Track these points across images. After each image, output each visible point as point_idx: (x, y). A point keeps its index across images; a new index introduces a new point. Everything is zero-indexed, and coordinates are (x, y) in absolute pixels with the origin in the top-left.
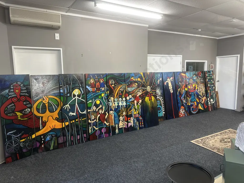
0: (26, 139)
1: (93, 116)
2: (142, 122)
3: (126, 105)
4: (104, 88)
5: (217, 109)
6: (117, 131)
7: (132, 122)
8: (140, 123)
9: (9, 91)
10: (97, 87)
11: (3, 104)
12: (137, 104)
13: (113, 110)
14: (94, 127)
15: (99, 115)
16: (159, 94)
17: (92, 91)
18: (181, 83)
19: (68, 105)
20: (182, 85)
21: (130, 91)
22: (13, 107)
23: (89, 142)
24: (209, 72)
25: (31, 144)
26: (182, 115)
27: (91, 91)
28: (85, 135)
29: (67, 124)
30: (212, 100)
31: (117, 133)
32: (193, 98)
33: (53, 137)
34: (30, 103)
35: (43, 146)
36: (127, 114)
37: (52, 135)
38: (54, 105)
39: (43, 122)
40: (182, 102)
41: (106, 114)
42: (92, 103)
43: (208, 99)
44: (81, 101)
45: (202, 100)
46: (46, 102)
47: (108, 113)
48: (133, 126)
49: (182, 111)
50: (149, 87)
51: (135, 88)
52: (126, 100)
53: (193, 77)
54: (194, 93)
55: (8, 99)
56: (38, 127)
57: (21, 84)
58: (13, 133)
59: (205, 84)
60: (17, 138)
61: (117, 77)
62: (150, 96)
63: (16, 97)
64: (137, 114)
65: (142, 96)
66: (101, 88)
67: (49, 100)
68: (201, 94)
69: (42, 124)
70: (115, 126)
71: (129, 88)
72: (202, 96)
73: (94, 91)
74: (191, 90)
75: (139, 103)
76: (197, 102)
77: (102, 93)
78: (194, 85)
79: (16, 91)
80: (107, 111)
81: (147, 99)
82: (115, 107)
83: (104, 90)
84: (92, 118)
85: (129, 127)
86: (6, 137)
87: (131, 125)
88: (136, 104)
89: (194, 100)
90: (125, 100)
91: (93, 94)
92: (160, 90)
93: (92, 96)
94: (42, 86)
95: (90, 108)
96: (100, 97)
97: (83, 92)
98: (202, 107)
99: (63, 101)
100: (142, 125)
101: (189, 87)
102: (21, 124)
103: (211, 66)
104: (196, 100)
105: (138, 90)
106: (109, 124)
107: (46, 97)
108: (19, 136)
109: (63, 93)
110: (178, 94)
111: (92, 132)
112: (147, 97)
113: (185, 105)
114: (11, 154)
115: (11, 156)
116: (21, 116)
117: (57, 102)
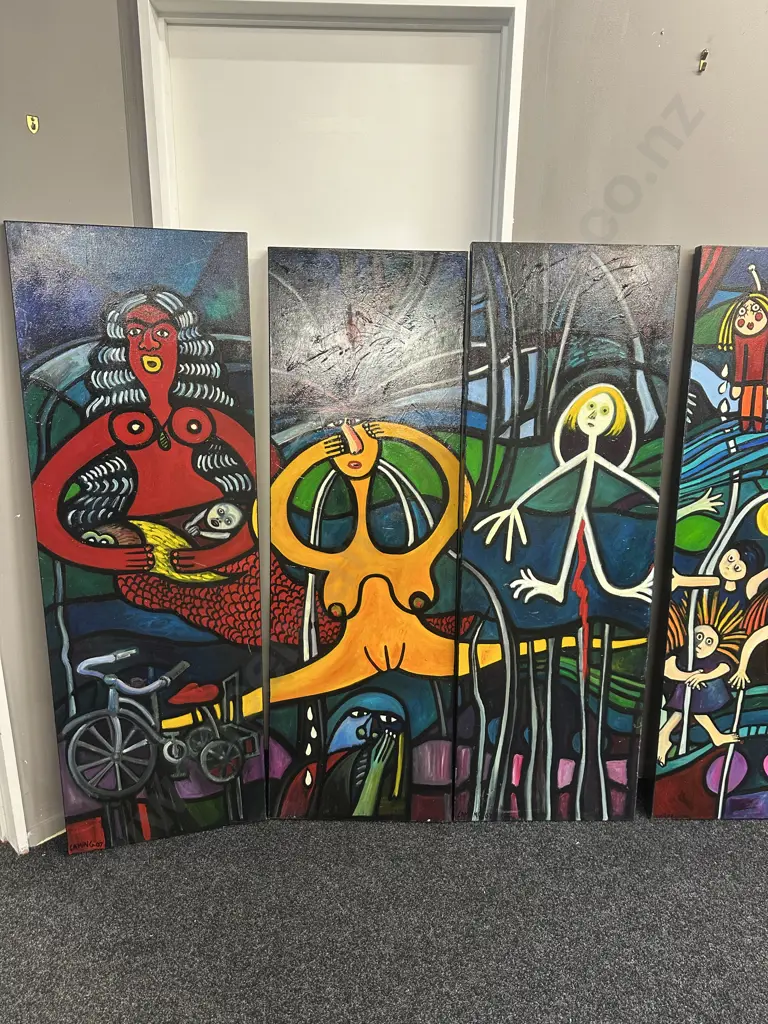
0: (200, 718)
1: (708, 632)
9: (94, 363)
11: (51, 453)
14: (704, 721)
15: (764, 635)
17: (737, 415)
19: (513, 513)
22: (121, 485)
23: (641, 828)
25: (233, 752)
27: (724, 409)
28: (618, 770)
29: (489, 654)
33: (381, 734)
34: (244, 468)
35: (308, 781)
37: (375, 714)
38: (411, 497)
39: (329, 612)
42: (718, 517)
44: (625, 492)
46: (358, 465)
55: (85, 422)
56: (290, 640)
57: (181, 312)
58: (117, 662)
60: (144, 699)
63: (142, 407)
67: (379, 456)
69: (316, 625)
73: (758, 413)
79: (146, 359)
84: (696, 644)
86: (71, 689)
91: (740, 440)
93: (727, 456)
94: (341, 339)
95: (692, 562)
97: (651, 417)
99: (476, 476)
102: (169, 611)
107: (358, 428)
108: (158, 691)
109: (486, 410)
111: (677, 756)
114: (99, 800)
115: (100, 813)
116: (172, 555)
117: (438, 483)
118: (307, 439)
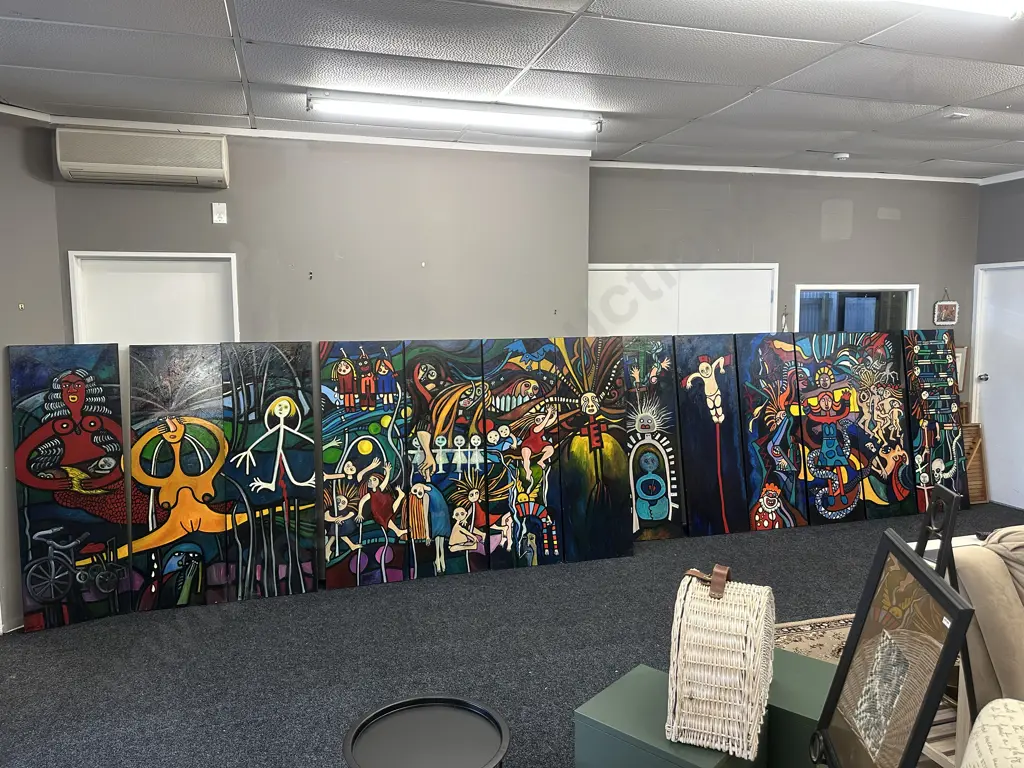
0: (95, 560)
1: (343, 499)
2: (555, 538)
3: (484, 466)
4: (390, 395)
5: (966, 506)
6: (440, 562)
7: (507, 531)
8: (546, 542)
9: (47, 400)
10: (363, 392)
11: (25, 438)
12: (534, 462)
13: (429, 480)
14: (346, 539)
15: (368, 497)
16: (656, 425)
17: (343, 406)
18: (769, 381)
19: (249, 453)
20: (776, 392)
21: (503, 409)
22: (57, 451)
23: (322, 593)
24: (930, 334)
25: (113, 577)
26: (766, 523)
27: (337, 404)
28: (307, 567)
29: (242, 518)
30: (938, 464)
31: (439, 569)
32: (834, 449)
33: (190, 562)
34: (116, 440)
35: (153, 590)
36: (487, 499)
37: (187, 554)
38: (201, 450)
39: (162, 507)
40: (771, 463)
41: (397, 495)
42: (341, 448)
43: (919, 459)
45: (884, 462)
46: (175, 437)
47: (407, 490)
48: (509, 548)
49: (768, 506)
50: (589, 395)
51: (527, 399)
52: (485, 444)
53: (833, 358)
54: (840, 428)
55: (42, 425)
56: (142, 521)
57: (87, 377)
58: (53, 534)
59: (906, 391)
60: (65, 551)
61: (449, 356)
62: (596, 435)
63: (68, 417)
64: (532, 505)
65: (555, 430)
66: (381, 396)
67: (185, 432)
68: (880, 437)
69: (155, 513)
70: (433, 544)
71: (500, 398)
72: (886, 444)
73: (352, 405)
74: (823, 413)
75: (544, 458)
76: (850, 467)
77: (382, 412)
78: (838, 395)
79: (70, 397)
80: (398, 483)
81: (580, 444)
82: (437, 469)
83: (391, 401)
84: (338, 504)
85: (492, 550)
86: (30, 547)
87: (502, 544)
88: (527, 463)
89: (837, 457)
90: (480, 442)
91: (346, 416)
92: (660, 408)
93: (341, 423)
96: (372, 428)
97: (307, 409)
98: (882, 494)
100: (551, 548)
102: (79, 508)
103: (940, 305)
104: (848, 459)
105: (538, 407)
106: (406, 531)
107: (175, 420)
108: (73, 547)
109: (232, 409)
110: (750, 429)
111: (335, 557)
112: (581, 435)
113: (785, 477)
114: (42, 604)
115: (43, 610)
116: (81, 481)
117: (213, 441)
118: (149, 427)
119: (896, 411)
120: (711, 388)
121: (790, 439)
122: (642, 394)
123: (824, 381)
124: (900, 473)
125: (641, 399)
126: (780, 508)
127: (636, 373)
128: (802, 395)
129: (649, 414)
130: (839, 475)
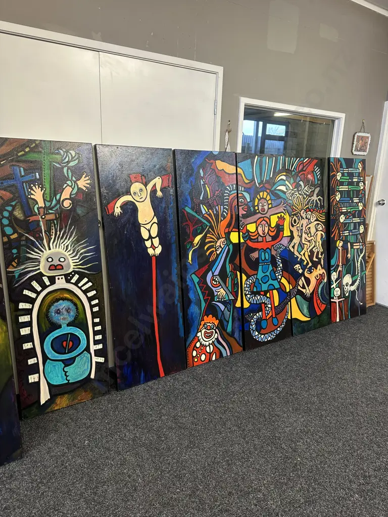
5: (364, 310)
16: (71, 264)
18: (210, 207)
20: (217, 219)
24: (349, 162)
26: (203, 358)
30: (347, 279)
32: (268, 274)
40: (209, 294)
43: (334, 276)
45: (308, 281)
49: (206, 339)
53: (272, 182)
54: (274, 253)
59: (328, 215)
68: (306, 258)
72: (310, 264)
74: (260, 239)
76: (281, 290)
78: (274, 220)
89: (271, 282)
92: (78, 241)
98: (306, 311)
101: (252, 228)
103: (358, 136)
104: (280, 282)
110: (190, 261)
113: (222, 307)
119: (319, 233)
120: (146, 215)
121: (229, 268)
122: (49, 223)
123: (263, 206)
124: (320, 289)
125: (48, 231)
126: (217, 339)
127: (38, 195)
128: (242, 221)
129: (61, 250)
130: (271, 298)
